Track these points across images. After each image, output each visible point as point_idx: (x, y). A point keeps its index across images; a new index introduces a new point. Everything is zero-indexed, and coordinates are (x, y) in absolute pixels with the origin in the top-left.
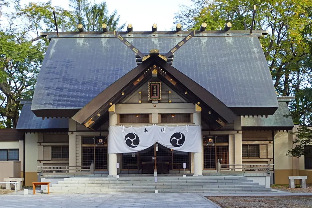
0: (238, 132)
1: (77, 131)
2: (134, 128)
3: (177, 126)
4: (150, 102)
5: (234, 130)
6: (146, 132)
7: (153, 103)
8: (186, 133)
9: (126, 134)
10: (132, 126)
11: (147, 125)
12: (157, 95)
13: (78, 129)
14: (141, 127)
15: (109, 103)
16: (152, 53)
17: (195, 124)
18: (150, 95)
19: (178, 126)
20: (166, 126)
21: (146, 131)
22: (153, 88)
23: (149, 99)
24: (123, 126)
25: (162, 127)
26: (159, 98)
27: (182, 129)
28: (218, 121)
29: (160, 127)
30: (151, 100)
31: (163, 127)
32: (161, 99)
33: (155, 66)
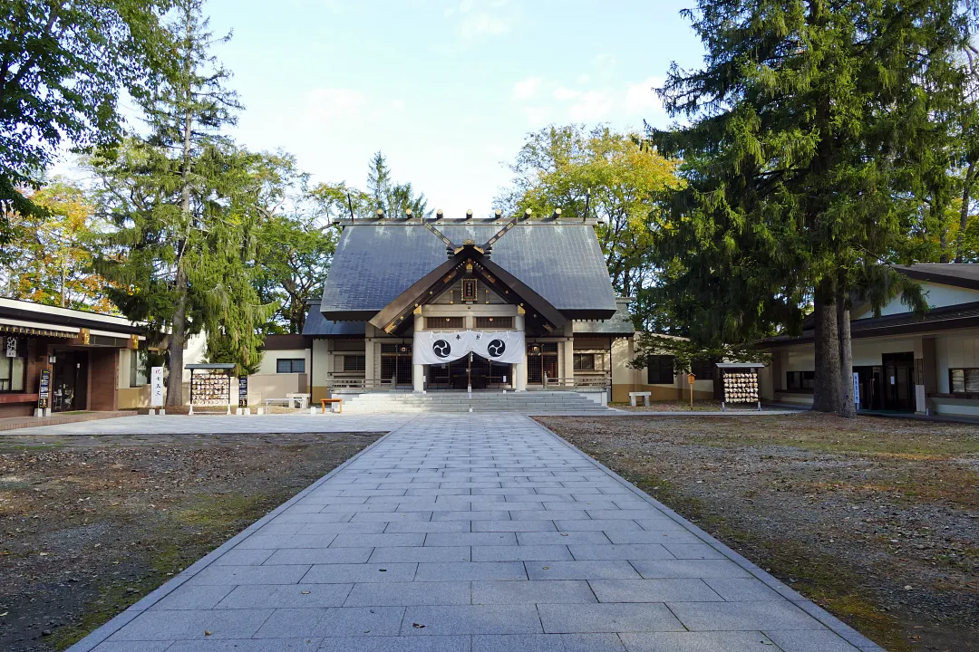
0: (568, 340)
1: (375, 337)
2: (444, 334)
3: (496, 332)
4: (464, 302)
5: (563, 337)
6: (458, 339)
7: (467, 304)
8: (506, 340)
9: (435, 341)
10: (441, 332)
11: (459, 330)
12: (472, 295)
13: (377, 335)
14: (452, 333)
15: (415, 304)
17: (518, 330)
18: (464, 294)
20: (483, 331)
21: (458, 337)
22: (467, 286)
23: (462, 299)
24: (432, 332)
25: (478, 333)
27: (502, 335)
28: (545, 326)
29: (475, 333)
30: (465, 300)
32: (476, 299)
33: (469, 260)
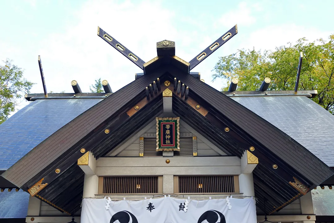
0: (308, 218)
1: (40, 216)
2: (128, 201)
3: (210, 198)
4: (160, 154)
5: (301, 214)
6: (151, 210)
7: (164, 157)
8: (227, 212)
9: (114, 213)
10: (124, 198)
11: (153, 196)
12: (171, 143)
13: (43, 213)
14: (141, 201)
15: (80, 148)
16: (161, 47)
17: (244, 195)
18: (159, 141)
19: (212, 199)
20: (189, 198)
21: (151, 207)
22: (165, 129)
23: (157, 148)
24: (109, 198)
25: (182, 200)
26: (176, 147)
27: (220, 204)
28: (293, 184)
29: (176, 202)
30: (161, 150)
31: (184, 200)
32: (179, 148)
33: (167, 84)
